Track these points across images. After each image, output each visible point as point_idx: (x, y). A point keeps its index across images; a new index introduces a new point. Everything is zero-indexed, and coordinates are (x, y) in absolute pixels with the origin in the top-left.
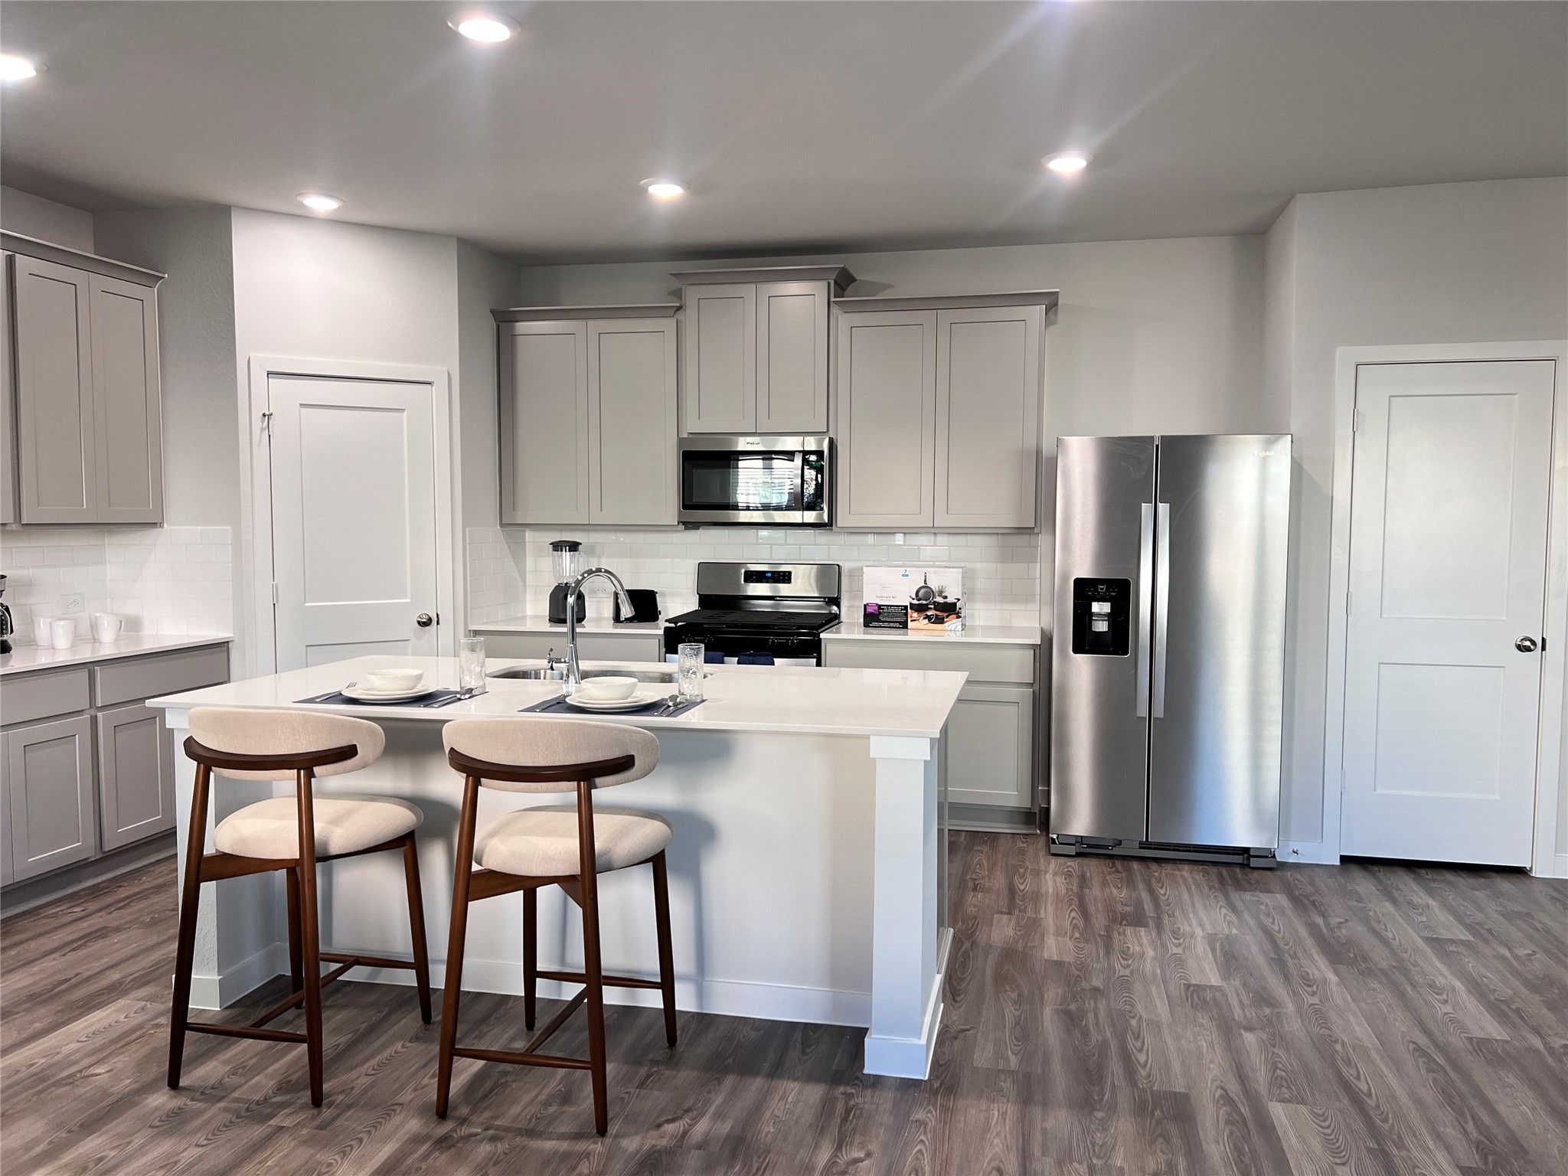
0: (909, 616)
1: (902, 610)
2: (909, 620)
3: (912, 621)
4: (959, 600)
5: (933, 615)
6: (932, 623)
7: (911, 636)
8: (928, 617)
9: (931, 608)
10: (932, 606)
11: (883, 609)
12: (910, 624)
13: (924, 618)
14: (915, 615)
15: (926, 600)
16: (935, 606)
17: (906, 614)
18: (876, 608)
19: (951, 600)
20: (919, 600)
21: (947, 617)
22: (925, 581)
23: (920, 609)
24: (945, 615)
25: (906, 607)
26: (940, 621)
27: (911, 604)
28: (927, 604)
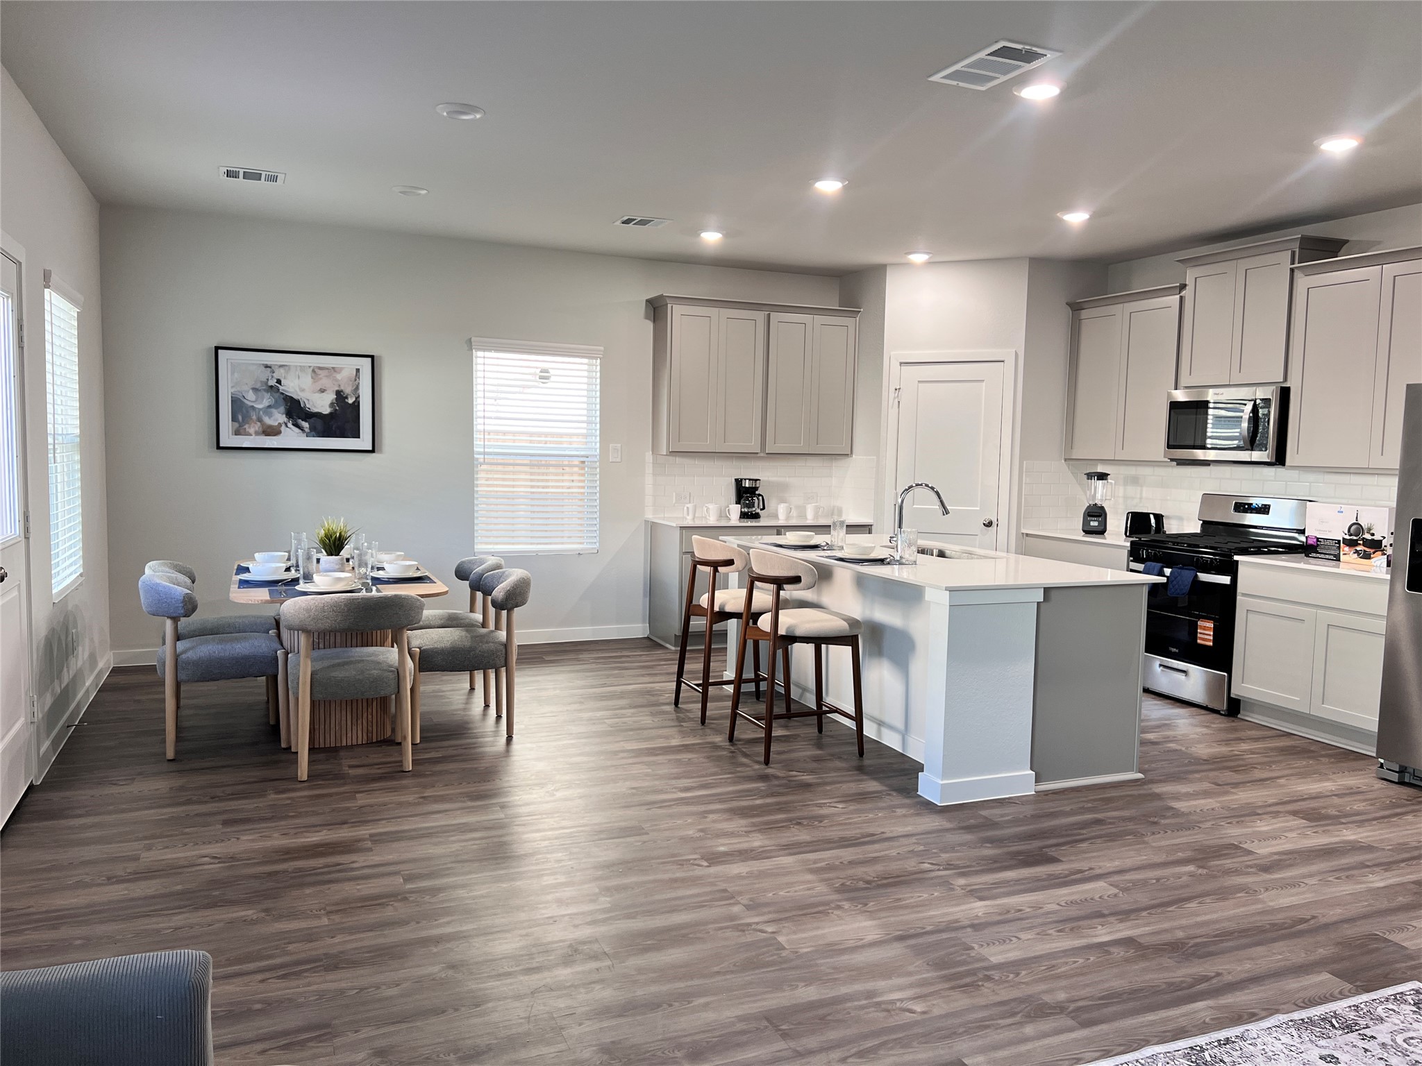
0: (1341, 550)
1: (1336, 543)
2: (1342, 553)
3: (1344, 554)
4: (1384, 538)
5: (1361, 550)
6: (1361, 558)
7: (1343, 569)
8: (1357, 552)
9: (1360, 544)
10: (1361, 542)
11: (1320, 542)
12: (1342, 557)
13: (1354, 553)
14: (1347, 549)
15: (1356, 536)
16: (1363, 541)
17: (1339, 548)
18: (1315, 540)
19: (1377, 537)
20: (1350, 535)
21: (1374, 553)
22: (1357, 518)
23: (1351, 544)
24: (1372, 551)
25: (1339, 541)
26: (1367, 556)
27: (1344, 539)
28: (1357, 540)
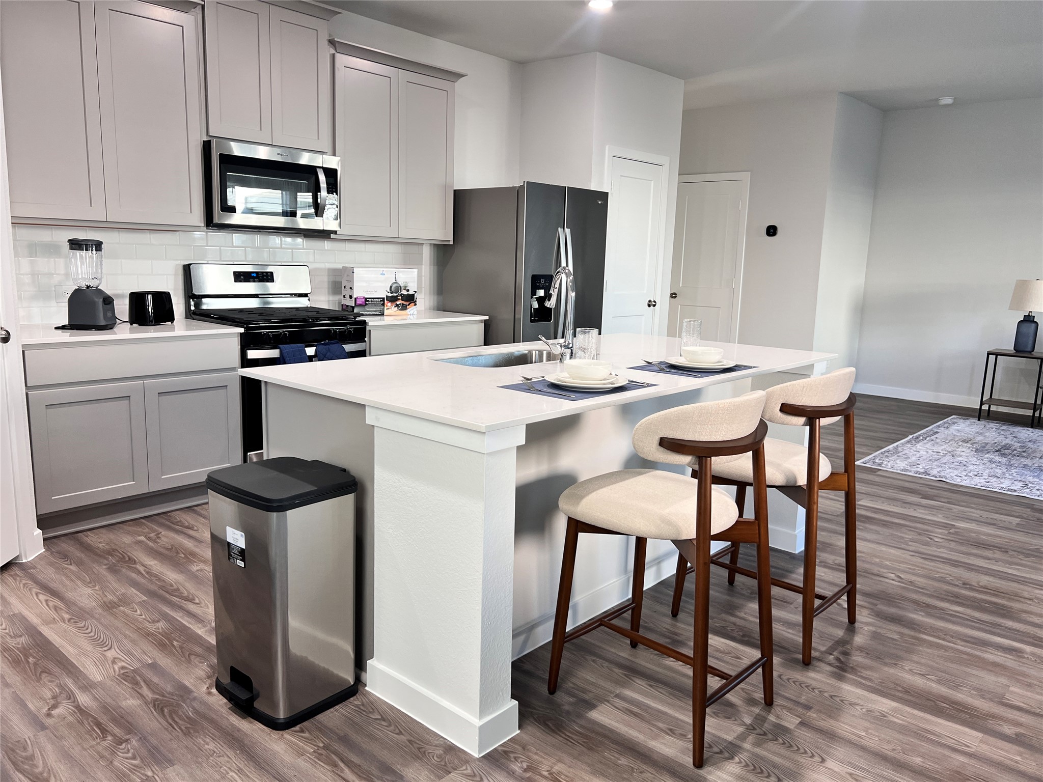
0: (385, 306)
1: (381, 301)
2: (385, 308)
3: (387, 309)
4: (416, 292)
5: (400, 304)
6: (399, 310)
8: (397, 305)
9: (399, 299)
10: (400, 297)
11: (368, 301)
12: (386, 312)
13: (395, 307)
14: (389, 304)
15: (396, 293)
16: (402, 297)
17: (383, 304)
18: (364, 300)
19: (411, 292)
20: (392, 293)
21: (409, 305)
22: (396, 278)
23: (392, 299)
24: (408, 303)
25: (384, 299)
26: (404, 308)
27: (387, 296)
28: (397, 296)
